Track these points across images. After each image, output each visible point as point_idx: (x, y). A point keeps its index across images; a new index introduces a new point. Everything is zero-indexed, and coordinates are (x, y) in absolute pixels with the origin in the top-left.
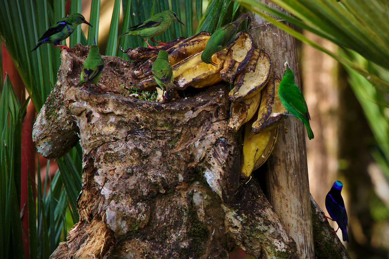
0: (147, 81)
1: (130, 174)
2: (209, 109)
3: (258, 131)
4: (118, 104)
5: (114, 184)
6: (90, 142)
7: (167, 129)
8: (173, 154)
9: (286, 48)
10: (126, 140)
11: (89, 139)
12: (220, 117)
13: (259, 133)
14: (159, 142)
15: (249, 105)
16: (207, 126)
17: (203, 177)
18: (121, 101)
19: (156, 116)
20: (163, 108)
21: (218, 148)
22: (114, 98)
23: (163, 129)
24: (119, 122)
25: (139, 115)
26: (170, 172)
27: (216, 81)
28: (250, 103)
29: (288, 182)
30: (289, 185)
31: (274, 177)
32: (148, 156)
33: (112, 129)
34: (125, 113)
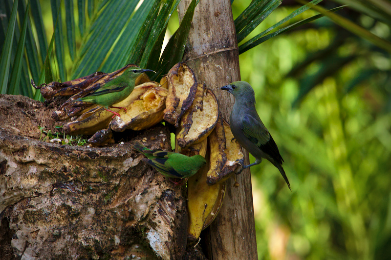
0: (74, 123)
1: (58, 237)
3: (214, 182)
4: (41, 151)
5: (37, 250)
6: (4, 199)
7: (101, 180)
8: (108, 211)
10: (52, 195)
11: (4, 195)
14: (91, 197)
15: (198, 151)
16: (150, 177)
17: (145, 239)
18: (44, 147)
19: (89, 164)
20: (97, 155)
21: (165, 203)
22: (35, 143)
23: (96, 180)
24: (42, 173)
25: (67, 164)
26: (105, 233)
27: (155, 122)
28: (199, 148)
29: (235, 246)
30: (237, 249)
31: (217, 239)
32: (78, 214)
33: (33, 182)
34: (50, 162)
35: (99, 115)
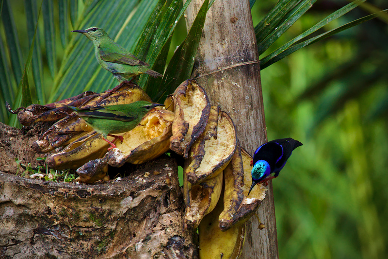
0: (60, 155)
2: (155, 194)
3: (228, 226)
4: (19, 189)
7: (94, 224)
9: (251, 104)
10: (32, 243)
12: (172, 206)
13: (229, 228)
14: (82, 245)
15: (212, 188)
16: (153, 220)
18: (23, 184)
19: (79, 205)
20: (89, 193)
21: (171, 253)
22: (12, 179)
23: (88, 224)
24: (21, 215)
25: (51, 205)
27: (159, 153)
28: (213, 185)
33: (10, 227)
34: (31, 202)
35: (91, 144)
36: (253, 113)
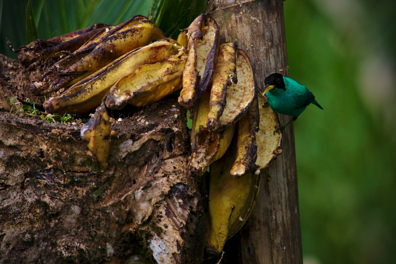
0: (58, 99)
1: (29, 244)
2: (158, 138)
4: (10, 128)
7: (90, 169)
8: (99, 210)
9: (272, 40)
10: (23, 188)
12: (176, 151)
14: (76, 191)
16: (155, 165)
17: (147, 249)
18: (15, 124)
19: (74, 148)
21: (173, 202)
22: (3, 118)
23: (83, 169)
24: (11, 157)
25: (44, 147)
26: (93, 240)
29: (272, 258)
30: (274, 262)
31: (249, 249)
32: (58, 214)
34: (22, 143)
35: (92, 87)
36: (273, 51)
